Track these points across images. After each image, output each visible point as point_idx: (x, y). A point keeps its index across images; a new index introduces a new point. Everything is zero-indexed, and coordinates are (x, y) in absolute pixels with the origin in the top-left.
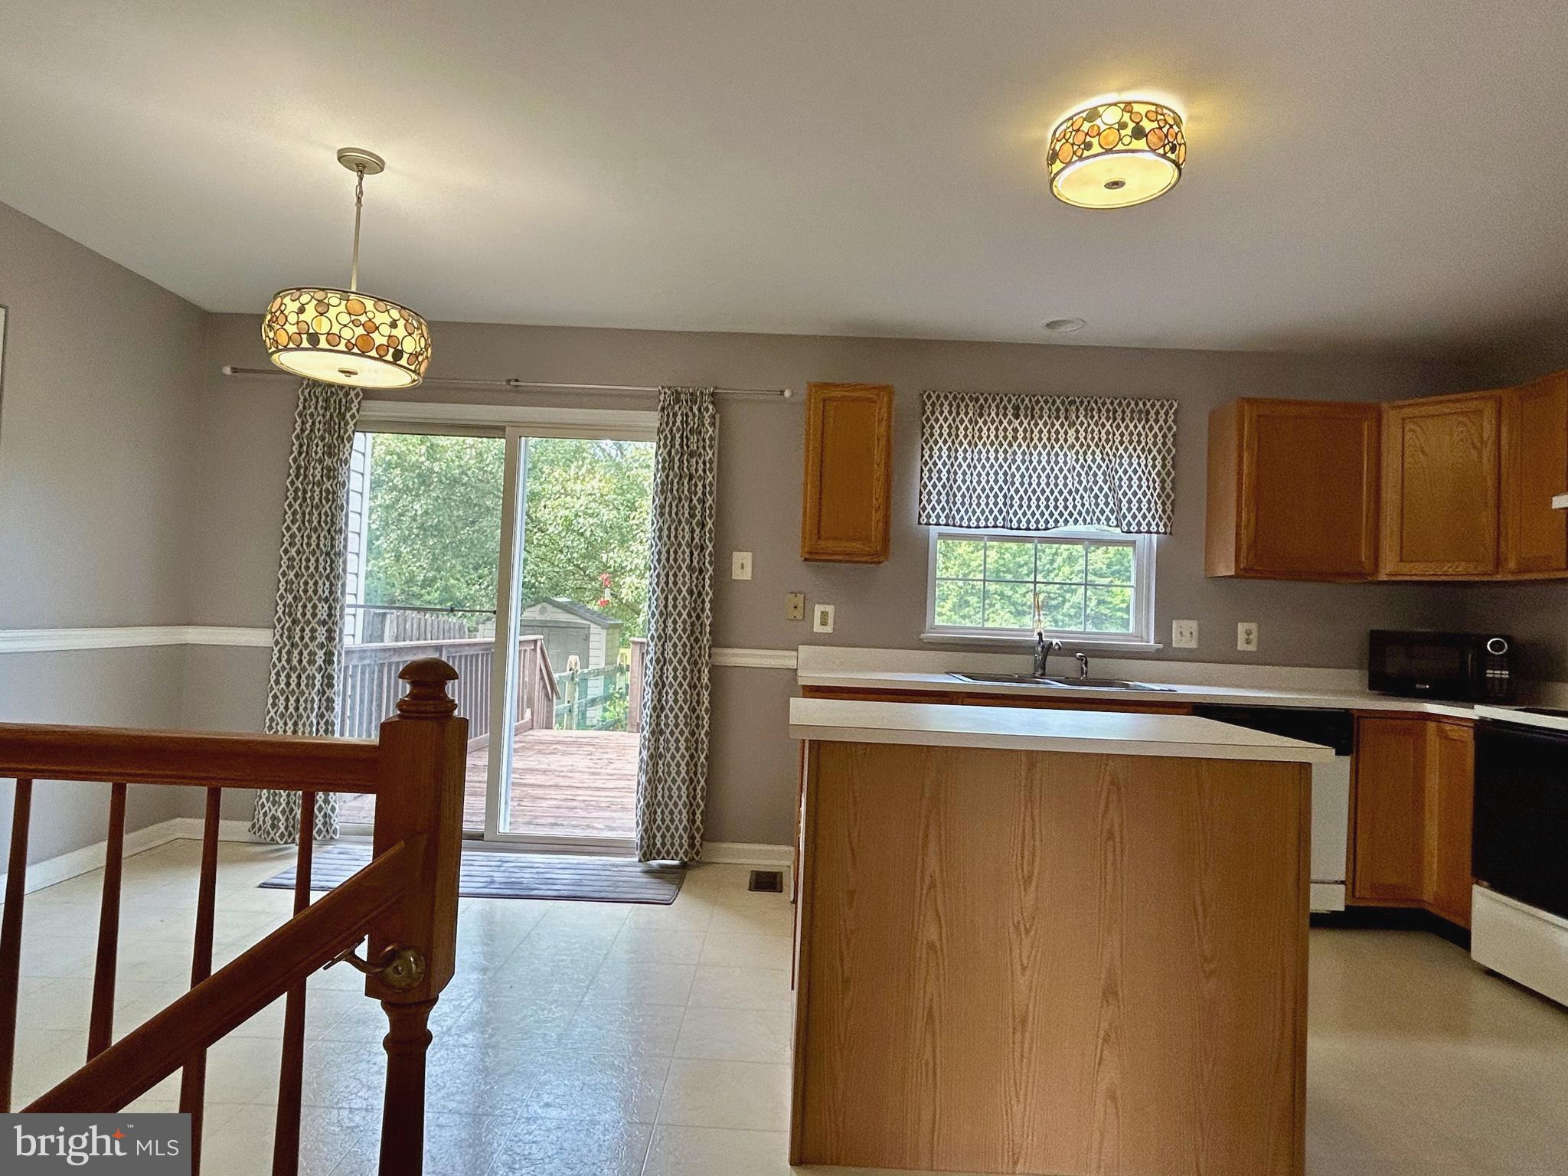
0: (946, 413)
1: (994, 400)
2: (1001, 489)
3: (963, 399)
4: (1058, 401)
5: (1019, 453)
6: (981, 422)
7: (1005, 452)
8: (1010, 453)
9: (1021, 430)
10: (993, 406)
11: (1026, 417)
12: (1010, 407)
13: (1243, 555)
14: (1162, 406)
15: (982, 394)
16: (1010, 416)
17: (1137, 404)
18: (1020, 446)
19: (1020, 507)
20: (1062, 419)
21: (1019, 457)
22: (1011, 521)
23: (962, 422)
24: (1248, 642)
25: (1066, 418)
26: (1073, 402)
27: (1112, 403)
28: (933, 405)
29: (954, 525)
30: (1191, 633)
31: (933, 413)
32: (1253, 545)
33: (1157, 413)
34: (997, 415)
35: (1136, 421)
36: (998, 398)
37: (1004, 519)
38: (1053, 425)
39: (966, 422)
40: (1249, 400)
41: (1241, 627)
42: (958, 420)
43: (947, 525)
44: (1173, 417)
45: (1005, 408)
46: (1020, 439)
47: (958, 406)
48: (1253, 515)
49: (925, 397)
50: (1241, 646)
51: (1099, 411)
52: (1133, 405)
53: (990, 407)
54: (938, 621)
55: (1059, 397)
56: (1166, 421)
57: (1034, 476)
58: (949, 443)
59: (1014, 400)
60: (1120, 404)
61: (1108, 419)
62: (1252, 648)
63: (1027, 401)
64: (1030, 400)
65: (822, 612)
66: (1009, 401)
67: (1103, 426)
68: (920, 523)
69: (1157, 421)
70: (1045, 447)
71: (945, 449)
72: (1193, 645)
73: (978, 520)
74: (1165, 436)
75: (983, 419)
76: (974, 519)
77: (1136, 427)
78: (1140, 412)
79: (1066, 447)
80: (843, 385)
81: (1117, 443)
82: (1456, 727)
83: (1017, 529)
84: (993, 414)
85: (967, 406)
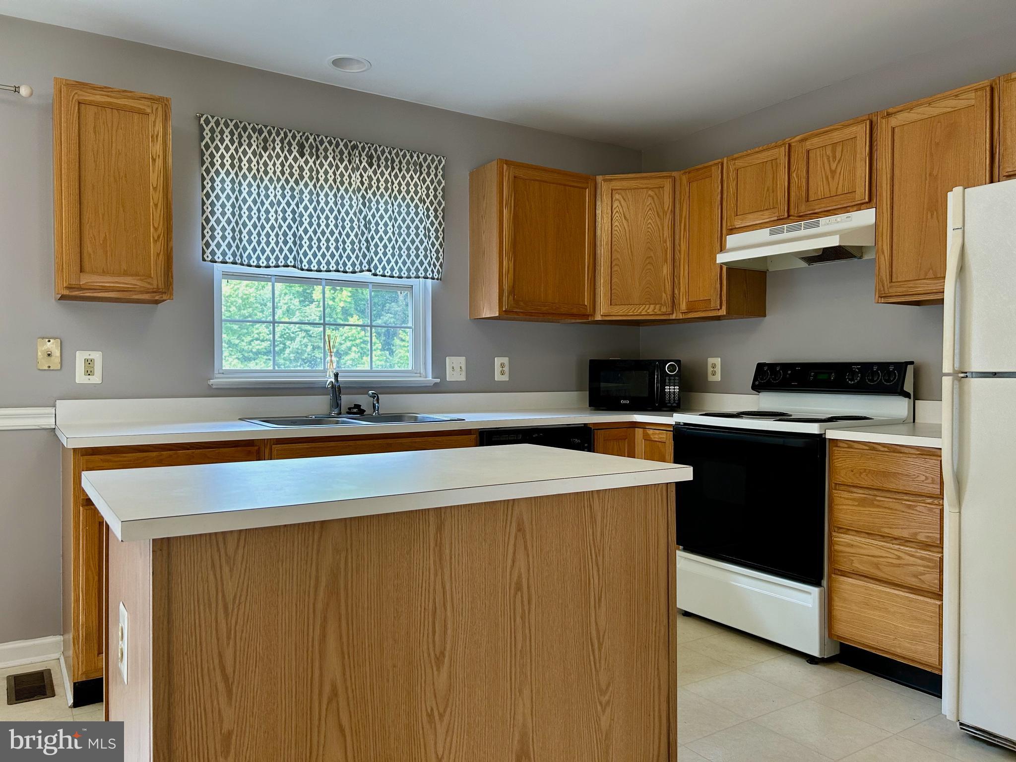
0: (227, 141)
1: (278, 134)
2: (290, 227)
3: (245, 129)
4: (342, 144)
5: (306, 192)
6: (265, 156)
7: (292, 189)
8: (297, 191)
9: (306, 169)
10: (278, 140)
11: (311, 155)
12: (294, 144)
13: (505, 298)
14: (433, 161)
15: (266, 127)
16: (295, 153)
17: (412, 157)
18: (306, 185)
19: (310, 247)
20: (346, 162)
21: (306, 197)
22: (301, 262)
23: (245, 153)
24: (502, 373)
25: (350, 162)
26: (355, 147)
27: (390, 153)
28: (212, 131)
29: (242, 264)
30: (461, 368)
31: (212, 139)
32: (512, 291)
33: (429, 167)
34: (282, 149)
35: (412, 172)
36: (282, 133)
37: (295, 258)
38: (338, 168)
39: (250, 154)
40: (507, 162)
41: (498, 361)
42: (240, 151)
43: (234, 263)
44: (441, 172)
45: (290, 144)
46: (306, 179)
47: (240, 136)
48: (511, 265)
49: (202, 122)
50: (498, 377)
51: (379, 159)
52: (408, 157)
53: (274, 141)
54: (226, 366)
55: (342, 140)
56: (436, 176)
57: (323, 217)
58: (233, 175)
59: (298, 138)
60: (397, 155)
61: (386, 167)
62: (505, 378)
63: (311, 140)
64: (315, 140)
65: (86, 360)
66: (294, 137)
67: (382, 174)
68: (204, 260)
69: (429, 174)
70: (331, 188)
71: (228, 181)
72: (462, 378)
73: (268, 259)
74: (435, 189)
75: (268, 153)
76: (263, 258)
77: (412, 178)
78: (415, 164)
79: (351, 190)
80: (102, 89)
81: (396, 192)
82: (657, 432)
83: (308, 270)
84: (278, 149)
85: (250, 137)
